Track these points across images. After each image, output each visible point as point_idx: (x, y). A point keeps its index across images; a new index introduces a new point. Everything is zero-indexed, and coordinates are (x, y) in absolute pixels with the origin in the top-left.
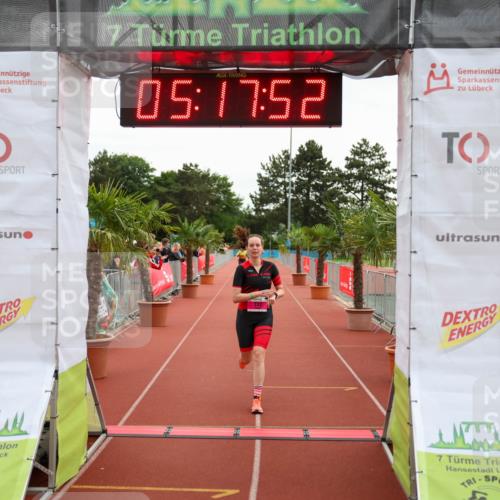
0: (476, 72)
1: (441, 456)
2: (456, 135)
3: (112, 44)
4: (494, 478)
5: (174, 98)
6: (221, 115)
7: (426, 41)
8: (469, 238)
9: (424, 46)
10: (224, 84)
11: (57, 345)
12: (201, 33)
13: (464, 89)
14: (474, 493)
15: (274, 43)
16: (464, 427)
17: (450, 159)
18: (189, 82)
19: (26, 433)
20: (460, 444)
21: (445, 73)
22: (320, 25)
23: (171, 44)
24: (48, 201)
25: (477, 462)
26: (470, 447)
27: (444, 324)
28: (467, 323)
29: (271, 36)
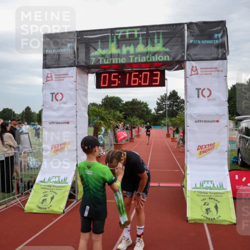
0: (206, 68)
1: (195, 192)
2: (200, 89)
3: (92, 64)
4: (212, 198)
5: (112, 80)
6: (127, 84)
7: (190, 59)
8: (205, 122)
9: (189, 60)
10: (128, 75)
11: (77, 156)
12: (119, 59)
13: (202, 74)
14: (205, 203)
15: (142, 61)
16: (203, 182)
17: (198, 97)
18: (117, 74)
19: (67, 183)
20: (202, 188)
21: (196, 69)
22: (156, 55)
23: (110, 63)
24: (74, 112)
25: (207, 193)
26: (205, 188)
27: (198, 150)
28: (205, 149)
29: (141, 59)
